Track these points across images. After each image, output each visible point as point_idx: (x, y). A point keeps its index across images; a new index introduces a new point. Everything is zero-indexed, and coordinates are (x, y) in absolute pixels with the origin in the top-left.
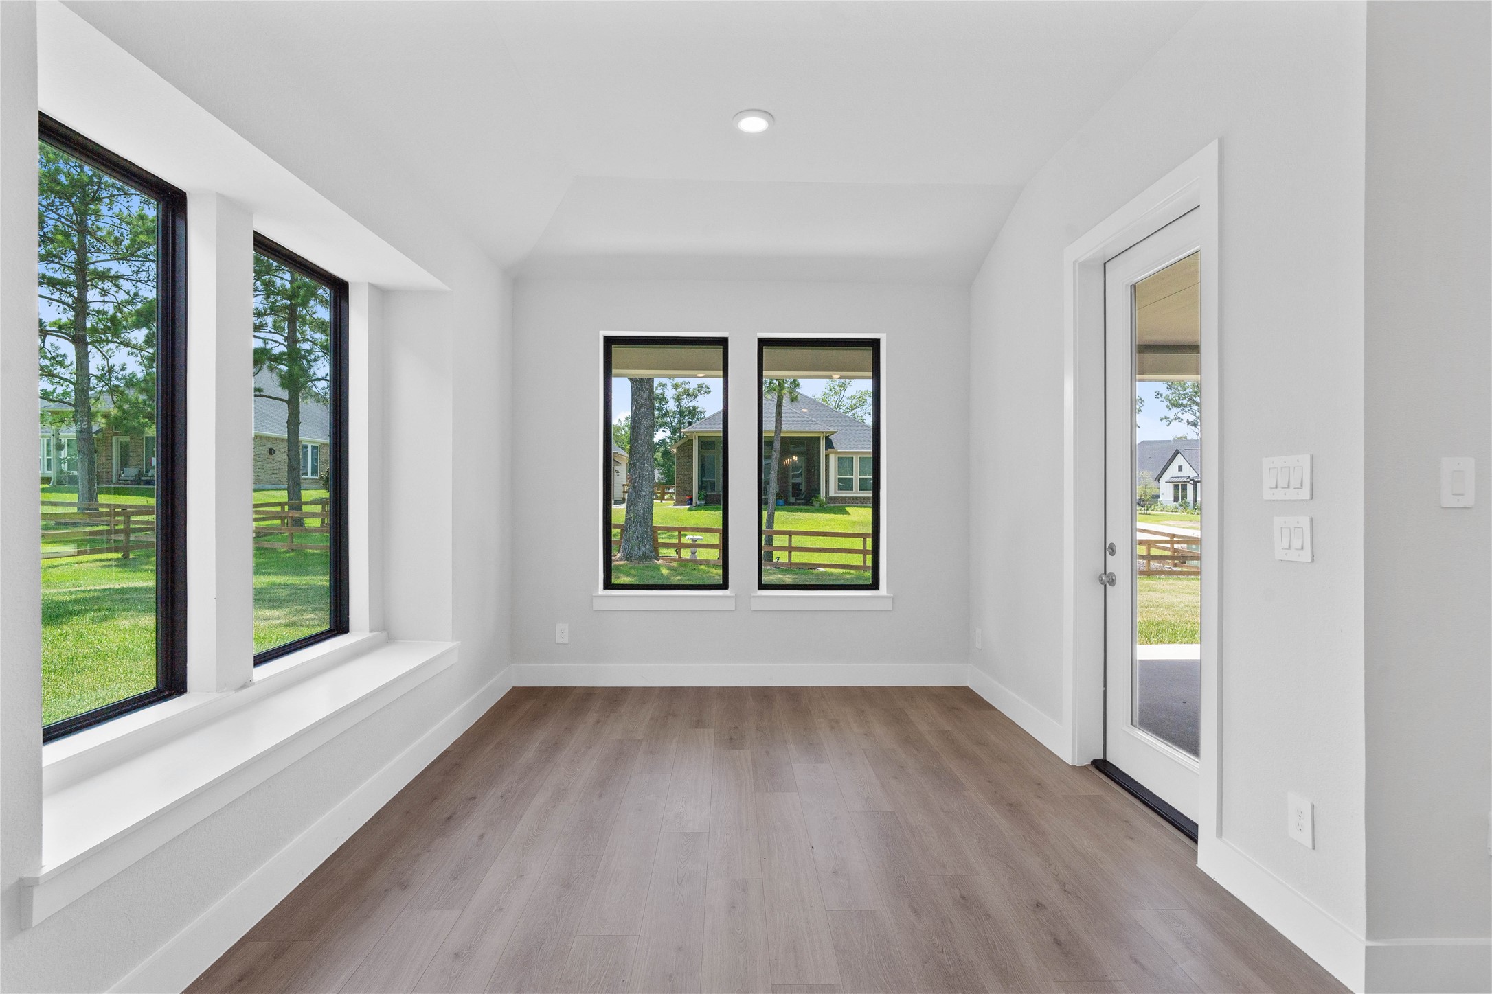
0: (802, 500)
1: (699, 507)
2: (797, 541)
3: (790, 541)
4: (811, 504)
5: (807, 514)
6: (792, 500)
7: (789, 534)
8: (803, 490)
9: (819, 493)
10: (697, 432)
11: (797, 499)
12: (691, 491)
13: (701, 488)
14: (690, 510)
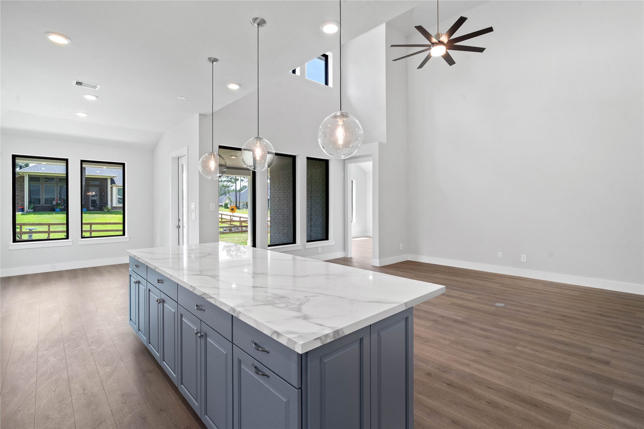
0: (98, 208)
1: (28, 213)
2: (94, 227)
3: (91, 227)
4: (103, 210)
5: (100, 215)
6: (92, 208)
7: (91, 224)
8: (98, 204)
9: (107, 205)
10: (27, 172)
11: (94, 208)
12: (24, 205)
13: (30, 202)
14: (22, 214)
